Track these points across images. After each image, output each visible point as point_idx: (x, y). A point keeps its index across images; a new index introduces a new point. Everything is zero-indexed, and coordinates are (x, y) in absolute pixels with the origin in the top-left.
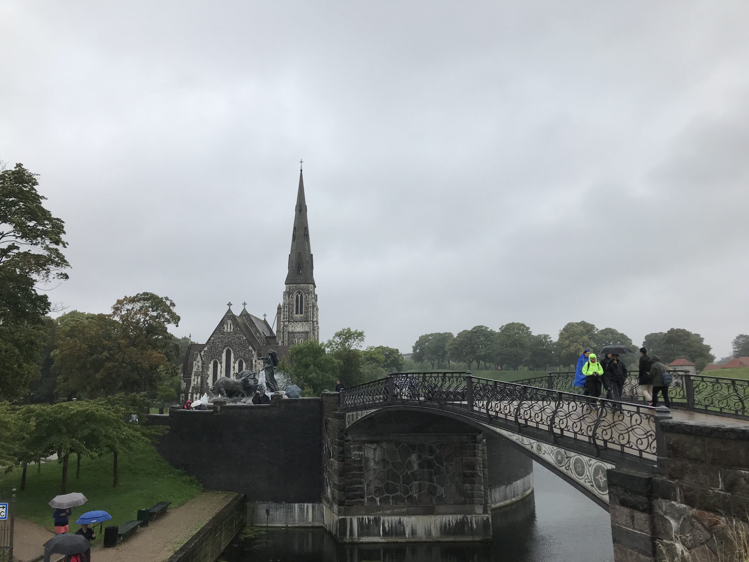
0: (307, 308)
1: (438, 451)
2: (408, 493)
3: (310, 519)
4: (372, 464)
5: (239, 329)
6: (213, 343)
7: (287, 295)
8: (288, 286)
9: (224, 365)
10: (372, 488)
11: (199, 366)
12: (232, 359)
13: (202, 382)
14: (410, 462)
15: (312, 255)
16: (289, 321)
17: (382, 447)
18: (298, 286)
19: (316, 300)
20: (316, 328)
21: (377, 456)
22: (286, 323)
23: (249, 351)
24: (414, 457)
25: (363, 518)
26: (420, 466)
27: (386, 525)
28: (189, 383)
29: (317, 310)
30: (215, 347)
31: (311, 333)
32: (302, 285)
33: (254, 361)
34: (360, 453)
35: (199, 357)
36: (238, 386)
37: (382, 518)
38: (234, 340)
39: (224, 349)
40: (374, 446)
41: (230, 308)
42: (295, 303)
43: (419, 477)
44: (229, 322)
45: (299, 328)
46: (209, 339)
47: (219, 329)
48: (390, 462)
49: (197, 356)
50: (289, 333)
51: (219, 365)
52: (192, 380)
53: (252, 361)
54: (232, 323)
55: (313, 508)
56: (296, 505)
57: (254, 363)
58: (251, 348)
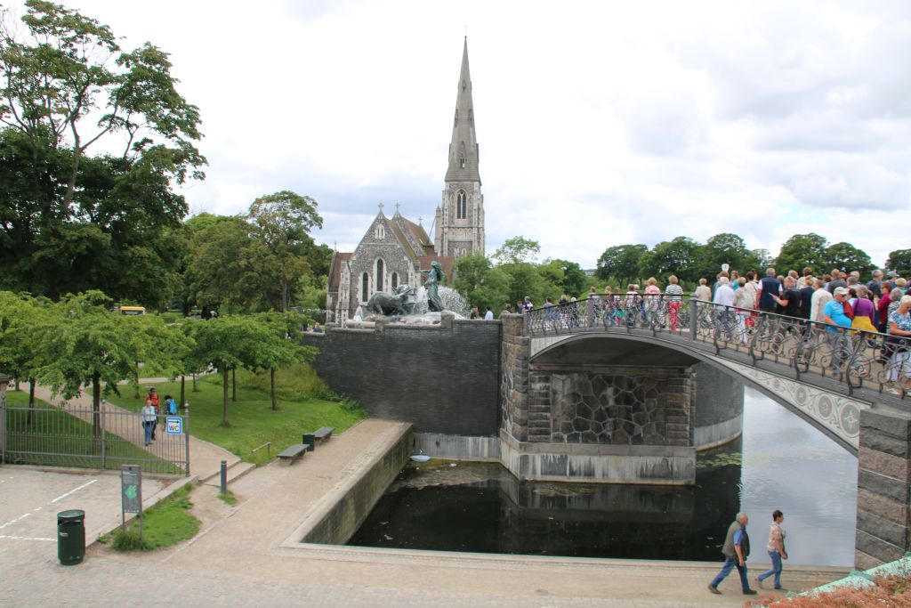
0: (470, 211)
1: (638, 385)
2: (601, 430)
3: (486, 455)
4: (560, 397)
7: (447, 195)
8: (448, 183)
9: (375, 277)
10: (560, 425)
11: (347, 279)
12: (385, 272)
13: (351, 297)
14: (604, 397)
15: (477, 145)
16: (449, 228)
17: (572, 379)
18: (460, 183)
19: (482, 202)
20: (482, 237)
21: (566, 388)
22: (446, 230)
24: (609, 391)
25: (547, 456)
26: (617, 401)
27: (574, 465)
28: (335, 298)
29: (483, 213)
31: (476, 243)
32: (465, 183)
33: (410, 274)
34: (547, 384)
35: (347, 267)
36: (396, 304)
37: (569, 457)
39: (375, 258)
40: (564, 377)
42: (456, 205)
43: (614, 413)
44: (381, 227)
45: (461, 236)
46: (358, 247)
48: (582, 395)
49: (344, 266)
50: (449, 242)
51: (369, 278)
52: (339, 295)
53: (407, 275)
55: (489, 442)
56: (470, 439)
57: (410, 276)
58: (406, 258)
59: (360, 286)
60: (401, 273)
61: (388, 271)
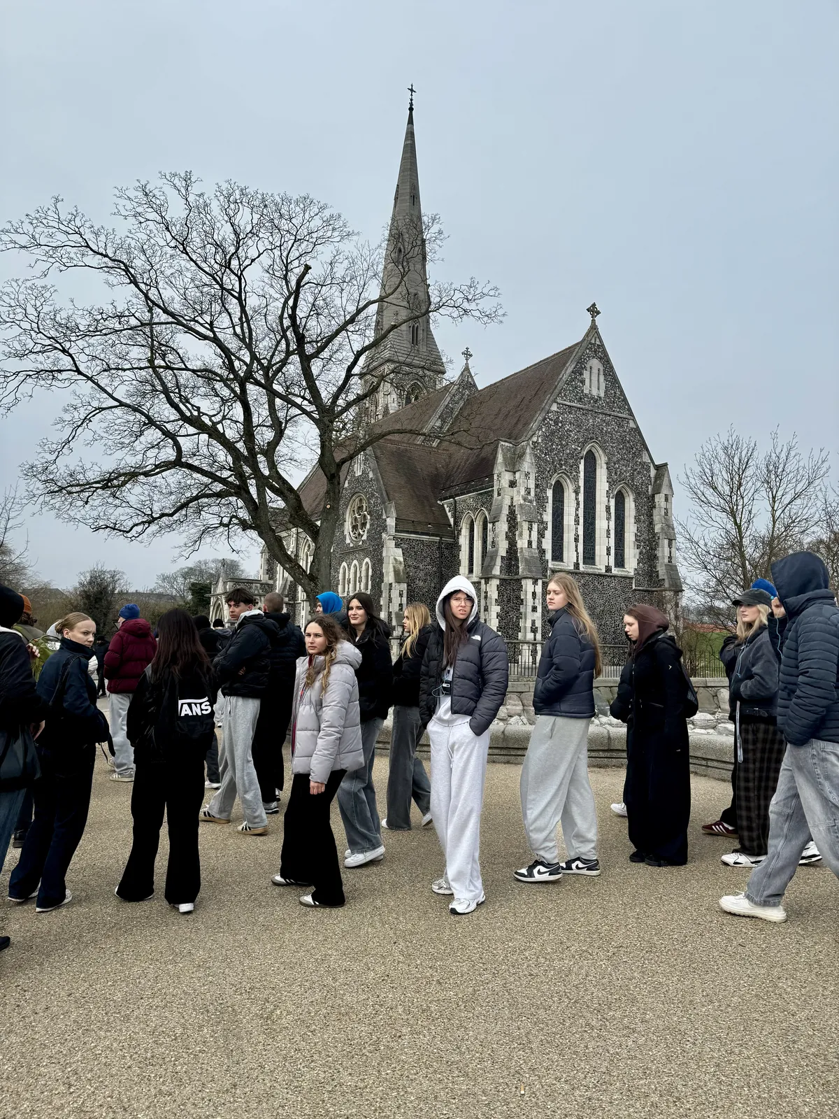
5: (618, 393)
6: (556, 423)
23: (643, 464)
30: (561, 438)
38: (608, 424)
41: (593, 321)
44: (595, 363)
47: (573, 380)
54: (602, 369)
59: (548, 517)
60: (638, 494)
61: (612, 483)
